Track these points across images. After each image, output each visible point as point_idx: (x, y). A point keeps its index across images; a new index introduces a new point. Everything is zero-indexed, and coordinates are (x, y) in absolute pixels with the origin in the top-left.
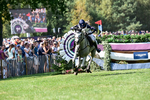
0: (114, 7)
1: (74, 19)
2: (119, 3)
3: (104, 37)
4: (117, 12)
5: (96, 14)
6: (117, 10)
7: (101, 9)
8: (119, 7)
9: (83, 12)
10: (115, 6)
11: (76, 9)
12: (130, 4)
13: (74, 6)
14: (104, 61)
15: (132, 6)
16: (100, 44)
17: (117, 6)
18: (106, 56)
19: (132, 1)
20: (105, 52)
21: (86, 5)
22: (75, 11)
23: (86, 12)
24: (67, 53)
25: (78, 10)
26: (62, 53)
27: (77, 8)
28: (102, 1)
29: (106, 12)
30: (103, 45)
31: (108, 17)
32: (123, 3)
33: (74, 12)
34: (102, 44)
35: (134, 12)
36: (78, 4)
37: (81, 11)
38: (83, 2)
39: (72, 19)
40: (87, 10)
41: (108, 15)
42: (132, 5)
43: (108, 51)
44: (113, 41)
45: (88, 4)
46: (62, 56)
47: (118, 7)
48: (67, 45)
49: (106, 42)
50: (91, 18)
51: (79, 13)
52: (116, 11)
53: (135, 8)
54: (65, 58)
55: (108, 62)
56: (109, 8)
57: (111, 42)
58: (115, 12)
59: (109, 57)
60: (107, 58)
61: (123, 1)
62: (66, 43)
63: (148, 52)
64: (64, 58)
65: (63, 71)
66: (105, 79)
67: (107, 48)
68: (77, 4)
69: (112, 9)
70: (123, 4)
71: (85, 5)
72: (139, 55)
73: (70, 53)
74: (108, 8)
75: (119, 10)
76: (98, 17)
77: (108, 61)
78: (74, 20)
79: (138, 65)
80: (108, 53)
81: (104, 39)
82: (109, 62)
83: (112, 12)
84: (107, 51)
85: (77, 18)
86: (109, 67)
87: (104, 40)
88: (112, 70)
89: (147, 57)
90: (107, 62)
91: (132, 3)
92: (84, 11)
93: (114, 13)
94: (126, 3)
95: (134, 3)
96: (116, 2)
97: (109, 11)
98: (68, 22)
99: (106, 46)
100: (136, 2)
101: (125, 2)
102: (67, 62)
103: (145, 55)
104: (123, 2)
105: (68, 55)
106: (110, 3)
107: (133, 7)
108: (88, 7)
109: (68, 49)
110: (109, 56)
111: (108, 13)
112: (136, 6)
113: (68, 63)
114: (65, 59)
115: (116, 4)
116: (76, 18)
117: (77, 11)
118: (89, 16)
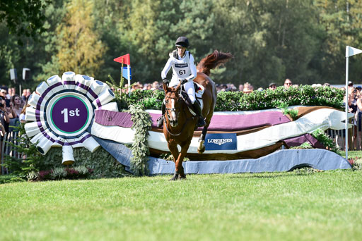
0: (160, 23)
1: (63, 47)
2: (172, 15)
3: (134, 96)
4: (167, 36)
5: (117, 39)
6: (168, 31)
7: (129, 28)
8: (172, 24)
9: (86, 33)
10: (162, 22)
11: (69, 25)
12: (198, 20)
13: (63, 15)
14: (133, 151)
15: (204, 24)
16: (124, 110)
17: (168, 23)
18: (139, 140)
19: (203, 12)
20: (135, 131)
21: (93, 16)
22: (65, 28)
23: (92, 33)
24: (42, 130)
25: (72, 27)
26: (30, 129)
27: (72, 21)
28: (131, 8)
29: (140, 35)
30: (132, 113)
31: (145, 47)
32: (181, 16)
33: (63, 32)
34: (129, 111)
35: (207, 38)
36: (74, 13)
37: (81, 30)
38: (87, 9)
39: (59, 48)
40: (94, 29)
41: (145, 43)
42: (202, 21)
43: (144, 128)
44: (157, 105)
45: (98, 13)
46: (32, 137)
47: (170, 25)
48: (45, 111)
49: (140, 106)
50: (105, 48)
51: (76, 34)
52: (165, 34)
53: (210, 30)
54: (38, 142)
55: (142, 155)
56: (148, 27)
57: (151, 107)
58: (162, 36)
59: (146, 143)
60: (140, 146)
61: (183, 11)
62: (43, 105)
63: (238, 134)
64: (35, 142)
65: (33, 172)
66: (134, 195)
67: (140, 122)
68: (72, 12)
69: (155, 28)
70: (183, 18)
71: (91, 15)
72: (215, 141)
73: (51, 130)
74: (145, 25)
75: (173, 33)
76: (121, 47)
77: (143, 151)
78: (64, 50)
79: (213, 165)
80: (143, 133)
81: (134, 100)
82: (144, 155)
83: (155, 36)
84: (141, 128)
85: (71, 45)
86: (144, 166)
87: (136, 102)
88: (151, 175)
89: (234, 146)
90: (140, 154)
91: (204, 17)
92: (88, 29)
93: (161, 38)
94: (188, 16)
95: (208, 18)
96: (165, 14)
97: (148, 33)
98: (47, 56)
99: (139, 117)
100: (212, 15)
101: (186, 15)
102: (43, 152)
103: (230, 140)
104: (183, 14)
105: (45, 135)
106: (150, 14)
107: (206, 27)
108: (99, 22)
109: (45, 119)
110: (146, 141)
111: (147, 37)
112: (212, 24)
113: (45, 154)
114: (38, 145)
115: (165, 16)
116: (68, 45)
117: (71, 29)
118: (100, 42)
